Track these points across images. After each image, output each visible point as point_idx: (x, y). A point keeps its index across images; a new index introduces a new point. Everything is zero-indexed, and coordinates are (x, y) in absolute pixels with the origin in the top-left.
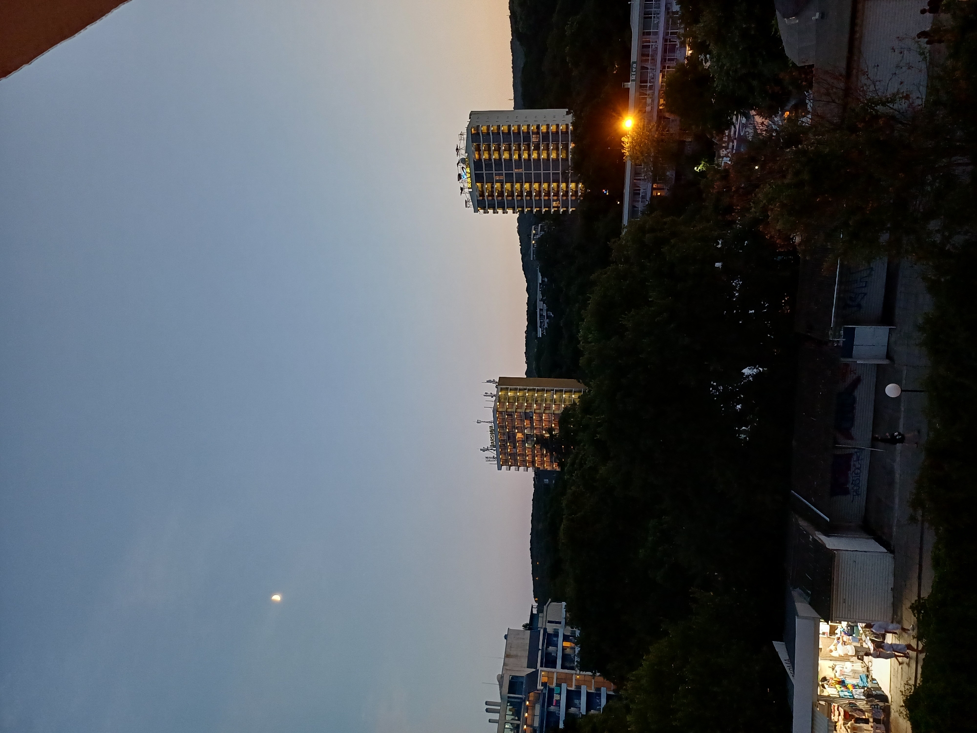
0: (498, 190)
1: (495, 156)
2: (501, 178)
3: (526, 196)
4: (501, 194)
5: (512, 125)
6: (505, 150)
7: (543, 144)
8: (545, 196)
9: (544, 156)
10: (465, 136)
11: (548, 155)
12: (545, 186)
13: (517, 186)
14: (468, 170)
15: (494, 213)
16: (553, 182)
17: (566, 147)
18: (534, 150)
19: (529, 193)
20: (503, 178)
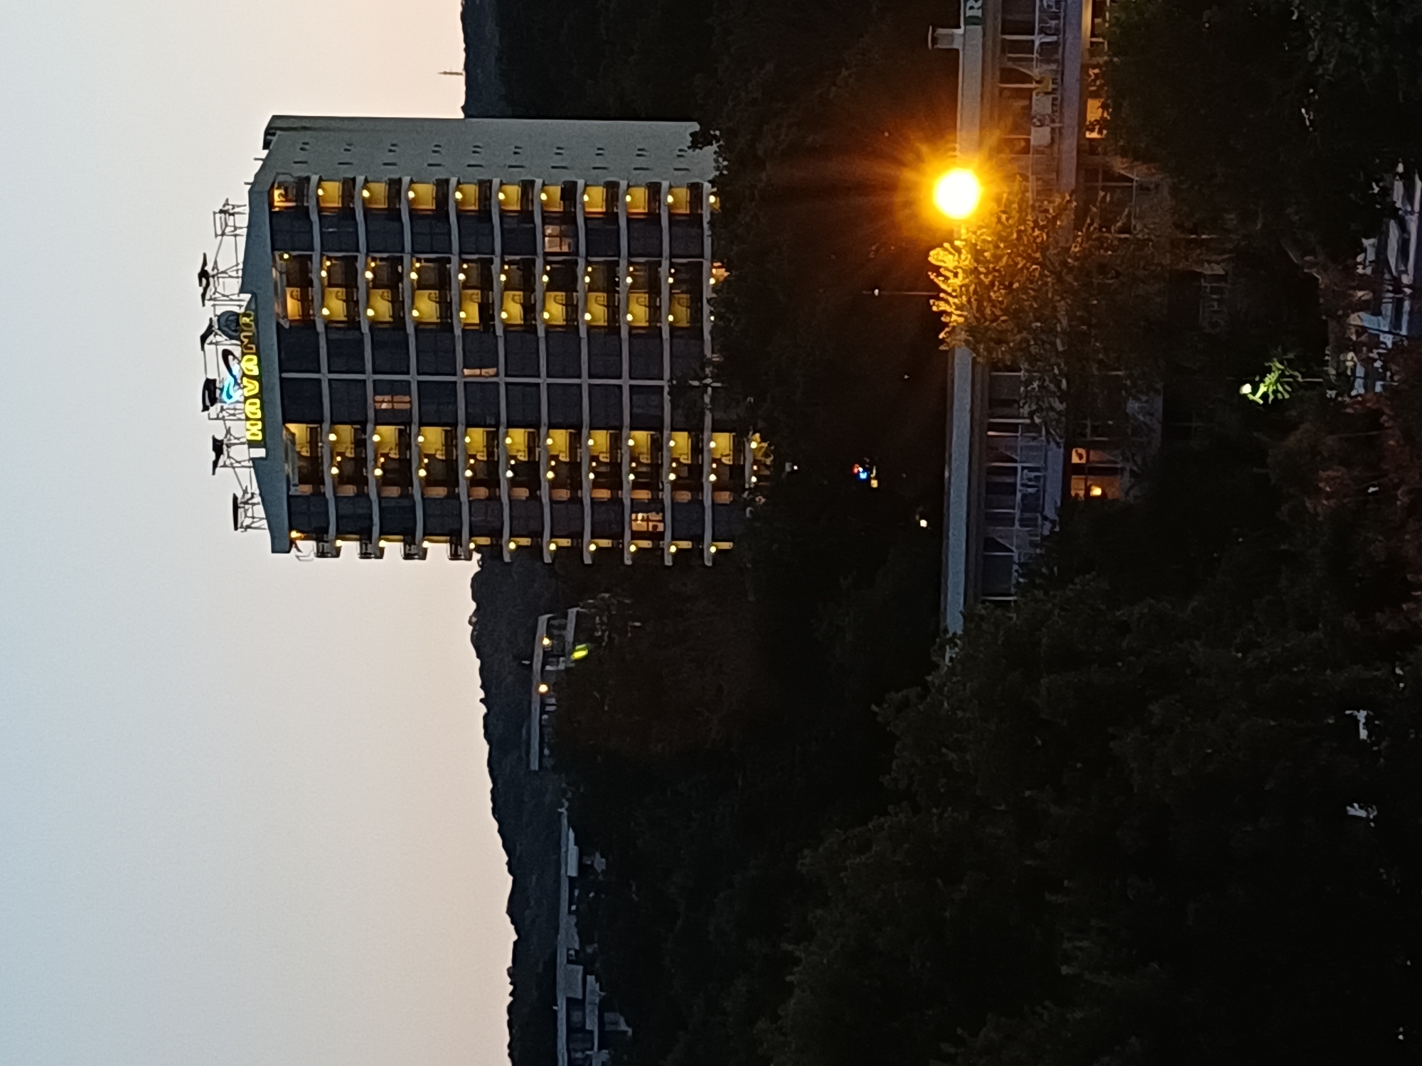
0: (386, 456)
1: (378, 308)
2: (402, 403)
3: (513, 483)
4: (399, 471)
5: (453, 181)
6: (421, 285)
7: (588, 263)
8: (596, 485)
9: (594, 313)
10: (243, 221)
11: (614, 311)
12: (598, 441)
13: (474, 439)
14: (251, 365)
15: (365, 555)
16: (633, 428)
17: (691, 280)
18: (551, 287)
19: (528, 472)
20: (409, 402)
